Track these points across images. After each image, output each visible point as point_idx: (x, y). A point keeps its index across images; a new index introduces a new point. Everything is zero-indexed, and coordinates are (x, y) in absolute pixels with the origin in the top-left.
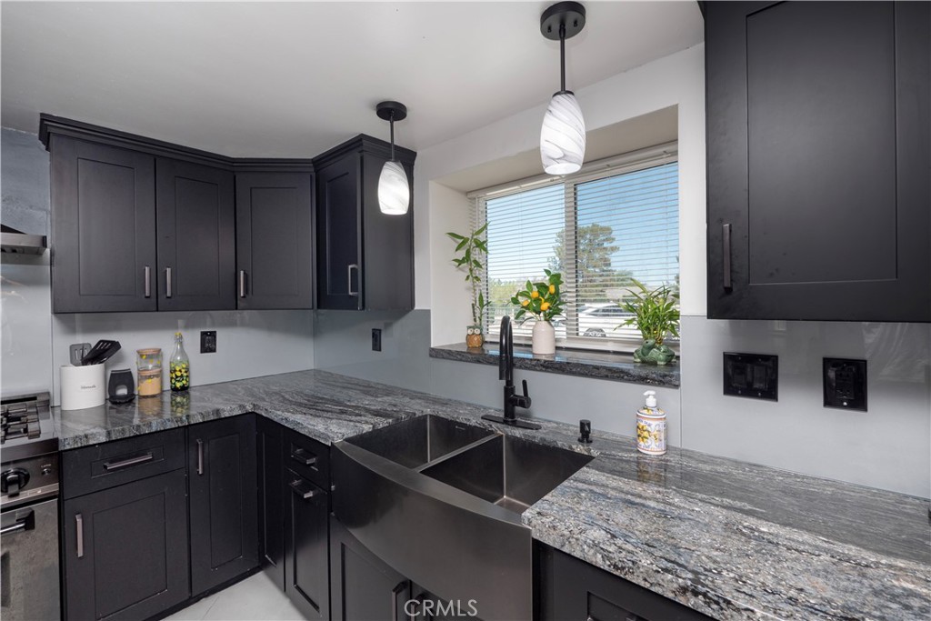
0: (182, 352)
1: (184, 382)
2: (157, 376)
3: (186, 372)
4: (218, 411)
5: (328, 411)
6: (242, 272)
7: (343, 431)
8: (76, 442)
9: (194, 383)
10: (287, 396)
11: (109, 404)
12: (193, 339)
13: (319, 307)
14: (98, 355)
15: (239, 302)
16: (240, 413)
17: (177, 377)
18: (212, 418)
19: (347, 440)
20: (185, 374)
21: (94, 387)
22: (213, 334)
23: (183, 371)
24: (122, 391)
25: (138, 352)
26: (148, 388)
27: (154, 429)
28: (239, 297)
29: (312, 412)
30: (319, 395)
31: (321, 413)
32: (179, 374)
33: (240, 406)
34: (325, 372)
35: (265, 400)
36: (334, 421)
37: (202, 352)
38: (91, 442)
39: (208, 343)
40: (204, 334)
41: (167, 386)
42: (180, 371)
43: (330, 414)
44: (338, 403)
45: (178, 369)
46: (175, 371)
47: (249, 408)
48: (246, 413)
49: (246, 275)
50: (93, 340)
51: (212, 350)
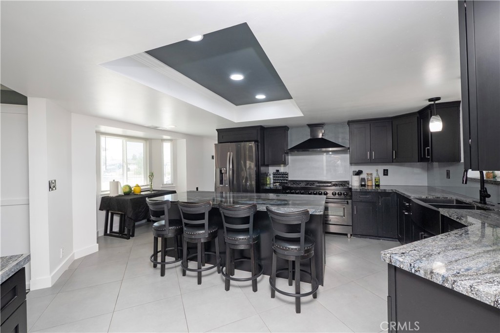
0: (378, 174)
1: (378, 183)
2: (371, 180)
3: (379, 181)
4: (385, 190)
6: (394, 151)
8: (354, 190)
9: (381, 184)
11: (360, 185)
12: (381, 173)
14: (359, 173)
15: (393, 160)
16: (391, 192)
18: (383, 191)
21: (357, 181)
22: (387, 170)
24: (363, 183)
25: (367, 174)
26: (369, 183)
27: (369, 191)
37: (384, 175)
38: (357, 191)
39: (386, 173)
40: (384, 170)
41: (374, 184)
45: (377, 179)
47: (394, 191)
50: (358, 169)
51: (387, 175)
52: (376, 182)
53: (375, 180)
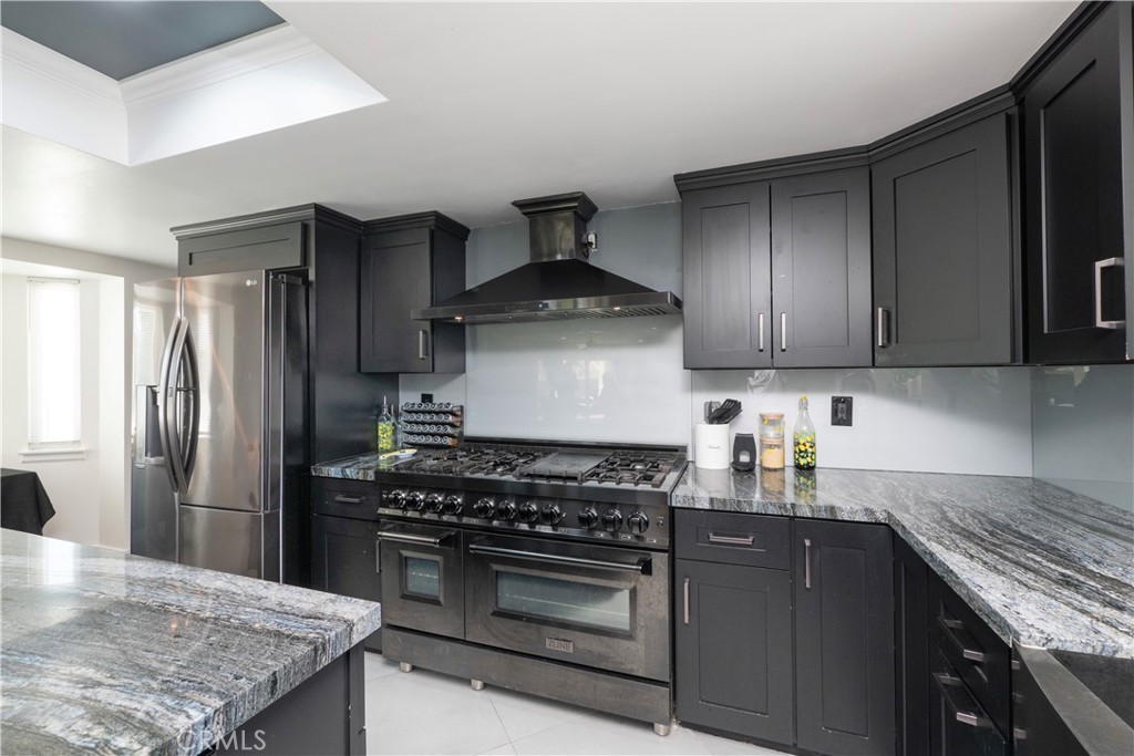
0: (807, 421)
1: (809, 460)
2: (778, 446)
3: (811, 447)
4: (832, 509)
5: (1027, 568)
6: (880, 310)
7: (1051, 628)
8: (685, 502)
9: (820, 462)
10: (951, 514)
11: (732, 470)
12: (821, 405)
13: (1026, 360)
14: (725, 414)
15: (876, 355)
16: (865, 519)
17: (801, 452)
18: (824, 515)
19: (1058, 654)
20: (810, 450)
21: (718, 448)
22: (848, 402)
23: (808, 445)
24: (744, 458)
25: (761, 416)
26: (770, 458)
27: (755, 510)
28: (876, 347)
29: (989, 557)
30: (1022, 529)
31: (1009, 568)
32: (803, 448)
33: (866, 510)
34: (1055, 487)
35: (907, 511)
36: (1034, 595)
37: (833, 424)
38: (697, 506)
39: (842, 413)
40: (836, 401)
41: (790, 462)
42: (804, 445)
43: (1031, 575)
44: (1065, 559)
45: (802, 441)
46: (799, 444)
47: (881, 517)
48: (876, 524)
49: (887, 314)
50: (720, 398)
51: (848, 422)
52: (800, 453)
53: (797, 444)
